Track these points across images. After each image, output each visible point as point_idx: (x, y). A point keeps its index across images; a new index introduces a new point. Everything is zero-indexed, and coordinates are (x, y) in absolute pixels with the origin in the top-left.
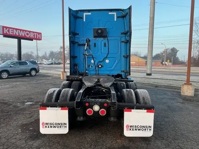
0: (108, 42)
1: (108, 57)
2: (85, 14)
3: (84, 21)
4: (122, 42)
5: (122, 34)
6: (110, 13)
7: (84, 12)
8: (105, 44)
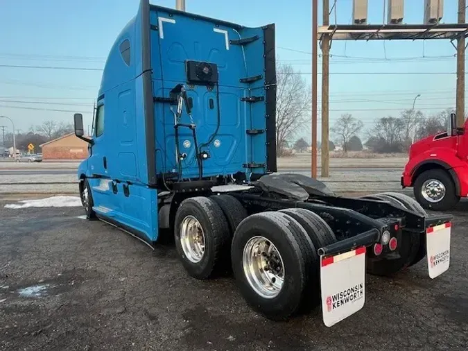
0: (218, 97)
1: (218, 132)
2: (161, 19)
3: (162, 37)
4: (243, 100)
5: (242, 81)
6: (215, 30)
7: (159, 13)
8: (211, 101)
